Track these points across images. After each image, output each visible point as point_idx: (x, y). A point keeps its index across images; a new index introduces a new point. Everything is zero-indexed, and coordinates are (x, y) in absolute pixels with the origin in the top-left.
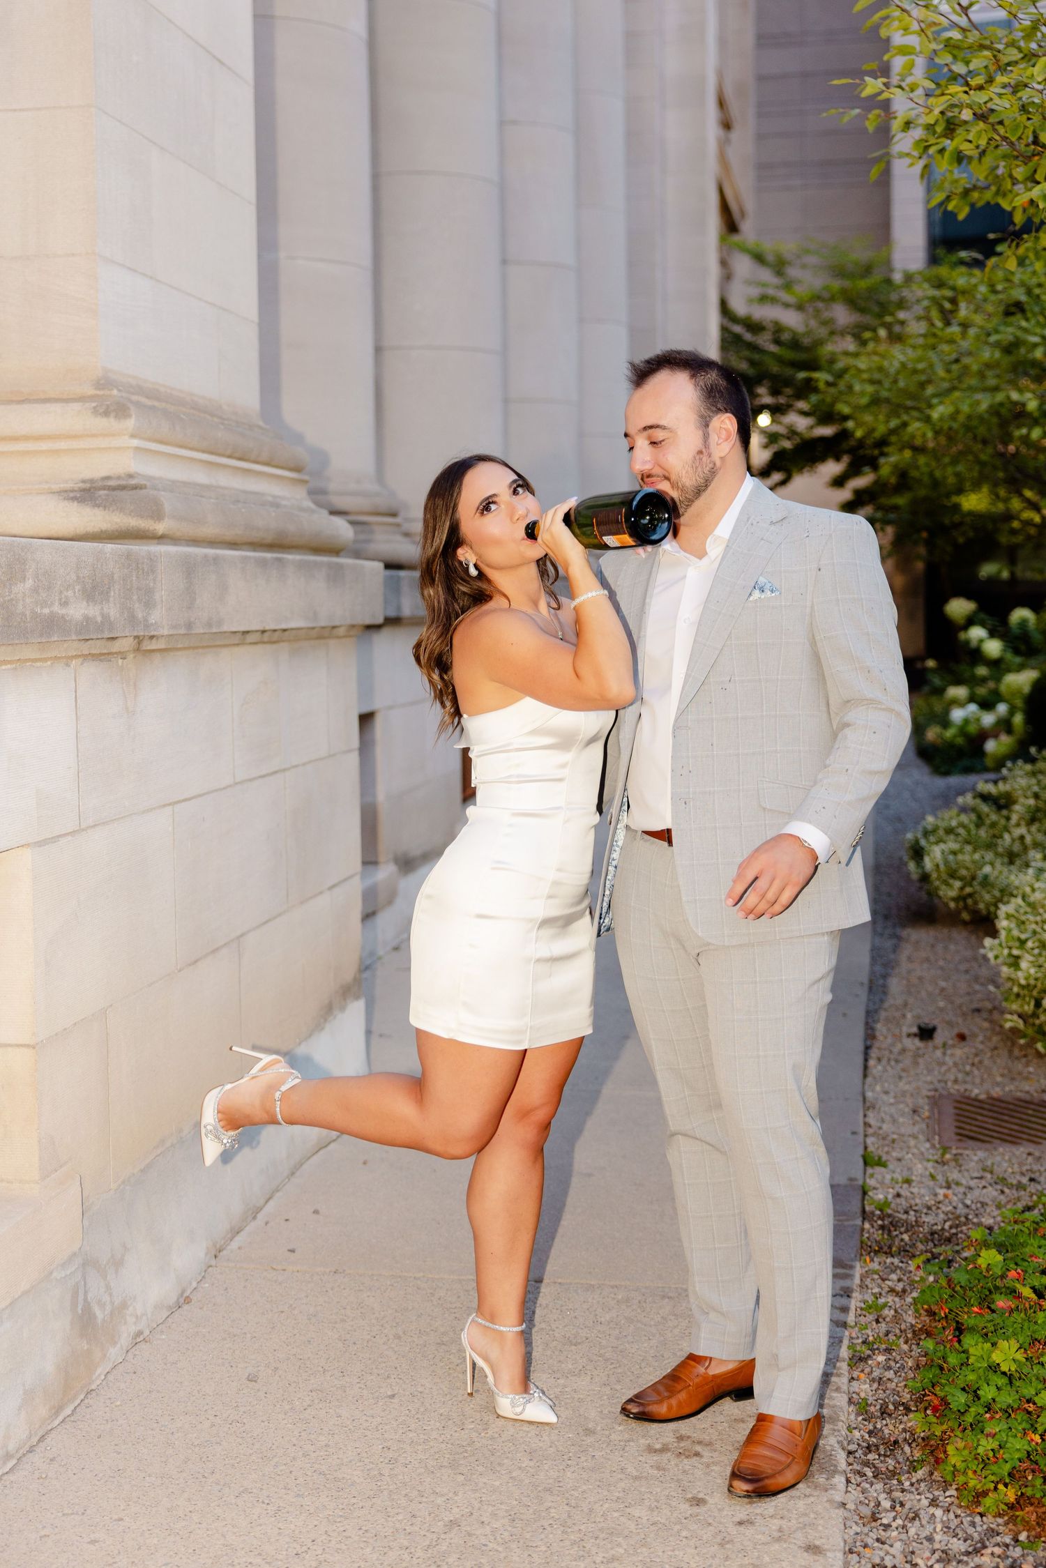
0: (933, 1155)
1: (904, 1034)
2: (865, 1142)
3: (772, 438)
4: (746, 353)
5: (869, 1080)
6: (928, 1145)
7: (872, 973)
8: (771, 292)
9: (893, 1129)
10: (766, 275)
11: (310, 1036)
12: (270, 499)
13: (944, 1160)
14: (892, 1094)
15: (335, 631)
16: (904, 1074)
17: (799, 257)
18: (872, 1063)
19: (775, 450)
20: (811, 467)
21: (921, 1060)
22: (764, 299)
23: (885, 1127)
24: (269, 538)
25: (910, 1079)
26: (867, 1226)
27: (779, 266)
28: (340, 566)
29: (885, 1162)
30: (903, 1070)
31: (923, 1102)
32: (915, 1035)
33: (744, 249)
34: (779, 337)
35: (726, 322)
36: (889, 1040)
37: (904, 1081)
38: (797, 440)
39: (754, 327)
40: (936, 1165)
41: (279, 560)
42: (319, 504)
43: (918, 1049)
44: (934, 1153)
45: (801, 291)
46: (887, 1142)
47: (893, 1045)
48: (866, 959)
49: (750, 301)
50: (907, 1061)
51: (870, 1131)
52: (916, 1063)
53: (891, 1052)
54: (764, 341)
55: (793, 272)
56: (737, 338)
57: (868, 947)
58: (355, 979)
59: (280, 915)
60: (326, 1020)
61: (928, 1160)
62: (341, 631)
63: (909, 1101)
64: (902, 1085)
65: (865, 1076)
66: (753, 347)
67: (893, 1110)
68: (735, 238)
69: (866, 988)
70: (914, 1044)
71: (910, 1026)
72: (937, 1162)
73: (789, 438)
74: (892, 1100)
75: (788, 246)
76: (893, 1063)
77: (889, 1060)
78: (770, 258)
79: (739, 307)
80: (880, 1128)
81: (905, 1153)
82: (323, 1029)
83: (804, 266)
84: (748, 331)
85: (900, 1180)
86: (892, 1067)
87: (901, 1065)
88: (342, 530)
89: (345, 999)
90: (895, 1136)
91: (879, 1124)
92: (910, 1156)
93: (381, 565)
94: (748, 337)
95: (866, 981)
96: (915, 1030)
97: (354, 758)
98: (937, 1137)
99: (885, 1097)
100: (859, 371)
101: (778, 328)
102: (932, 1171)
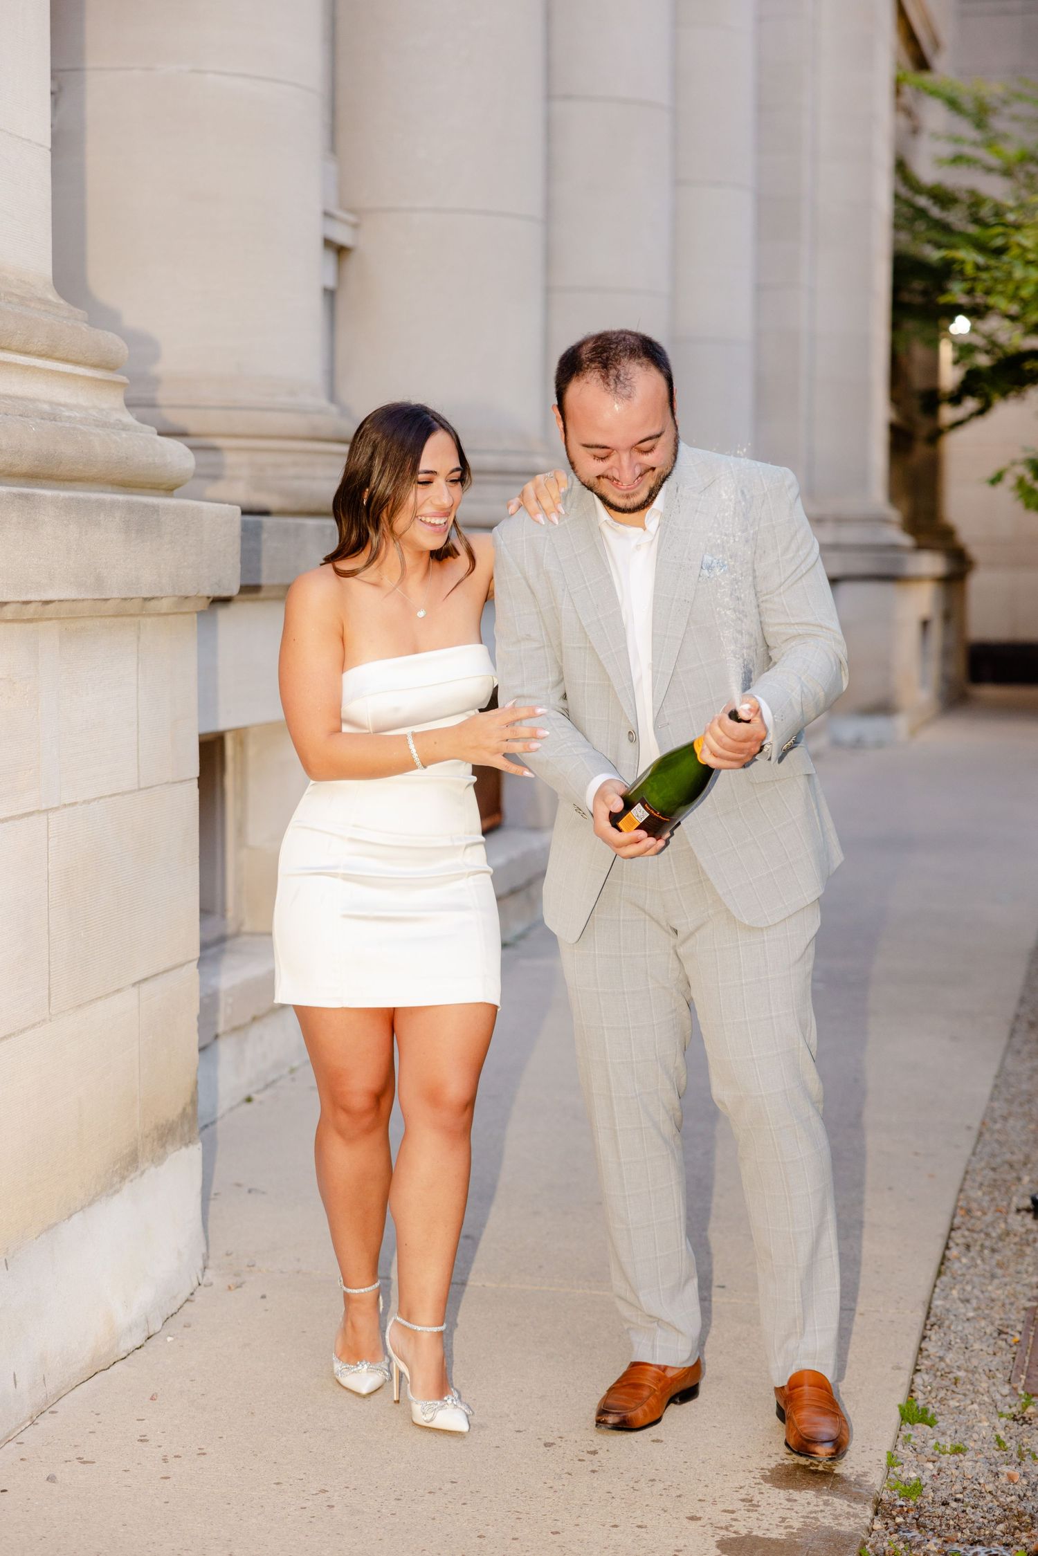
0: (1010, 1407)
1: (1013, 1208)
2: (912, 1382)
3: (964, 350)
4: (935, 235)
5: (944, 1278)
6: (1006, 1390)
7: (991, 1110)
8: (968, 150)
9: (961, 1362)
10: (966, 129)
11: (90, 1204)
12: (46, 407)
13: (1025, 1414)
14: (974, 1302)
15: (153, 603)
16: (999, 1272)
17: (1005, 102)
18: (954, 1252)
19: (967, 368)
20: (1019, 392)
21: (1028, 1250)
22: (957, 160)
23: (950, 1357)
24: (24, 466)
25: (1007, 1280)
26: (878, 1525)
27: (980, 116)
28: (155, 509)
29: (934, 1415)
30: (1000, 1265)
31: (1016, 1318)
32: (1028, 1210)
33: (934, 93)
34: (976, 213)
35: (904, 192)
36: (989, 1218)
37: (996, 1282)
38: (1000, 354)
39: (943, 198)
40: (1011, 1423)
41: (26, 497)
42: (142, 421)
43: (1028, 1231)
44: (1014, 1402)
45: (1011, 151)
46: (945, 1383)
47: (992, 1224)
48: (985, 1090)
49: (939, 162)
50: (1008, 1252)
51: (927, 1363)
52: (1021, 1254)
53: (987, 1235)
54: (956, 217)
55: (999, 124)
56: (921, 213)
57: (994, 1069)
58: (184, 1114)
59: (34, 1026)
60: (123, 1178)
61: (1001, 1415)
62: (164, 605)
63: (997, 1315)
64: (993, 1290)
65: (939, 1273)
66: (945, 228)
67: (968, 1328)
68: (926, 78)
69: (974, 1133)
70: (1023, 1226)
71: (1023, 1196)
72: (1014, 1419)
73: (987, 352)
74: (971, 1314)
75: (993, 89)
76: (986, 1252)
77: (982, 1246)
78: (969, 105)
79: (927, 172)
80: (941, 1359)
81: (969, 1402)
82: (117, 1192)
83: (1015, 118)
84: (935, 203)
85: (948, 1449)
86: (983, 1260)
87: (997, 1257)
88: (177, 456)
89: (163, 1146)
90: (961, 1374)
91: (941, 1353)
92: (975, 1406)
93: (238, 510)
94: (935, 212)
95: (976, 1125)
96: (1028, 1203)
97: (191, 793)
98: (1023, 1377)
99: (961, 1308)
100: (1025, 249)
101: (976, 201)
102: (1002, 1433)
